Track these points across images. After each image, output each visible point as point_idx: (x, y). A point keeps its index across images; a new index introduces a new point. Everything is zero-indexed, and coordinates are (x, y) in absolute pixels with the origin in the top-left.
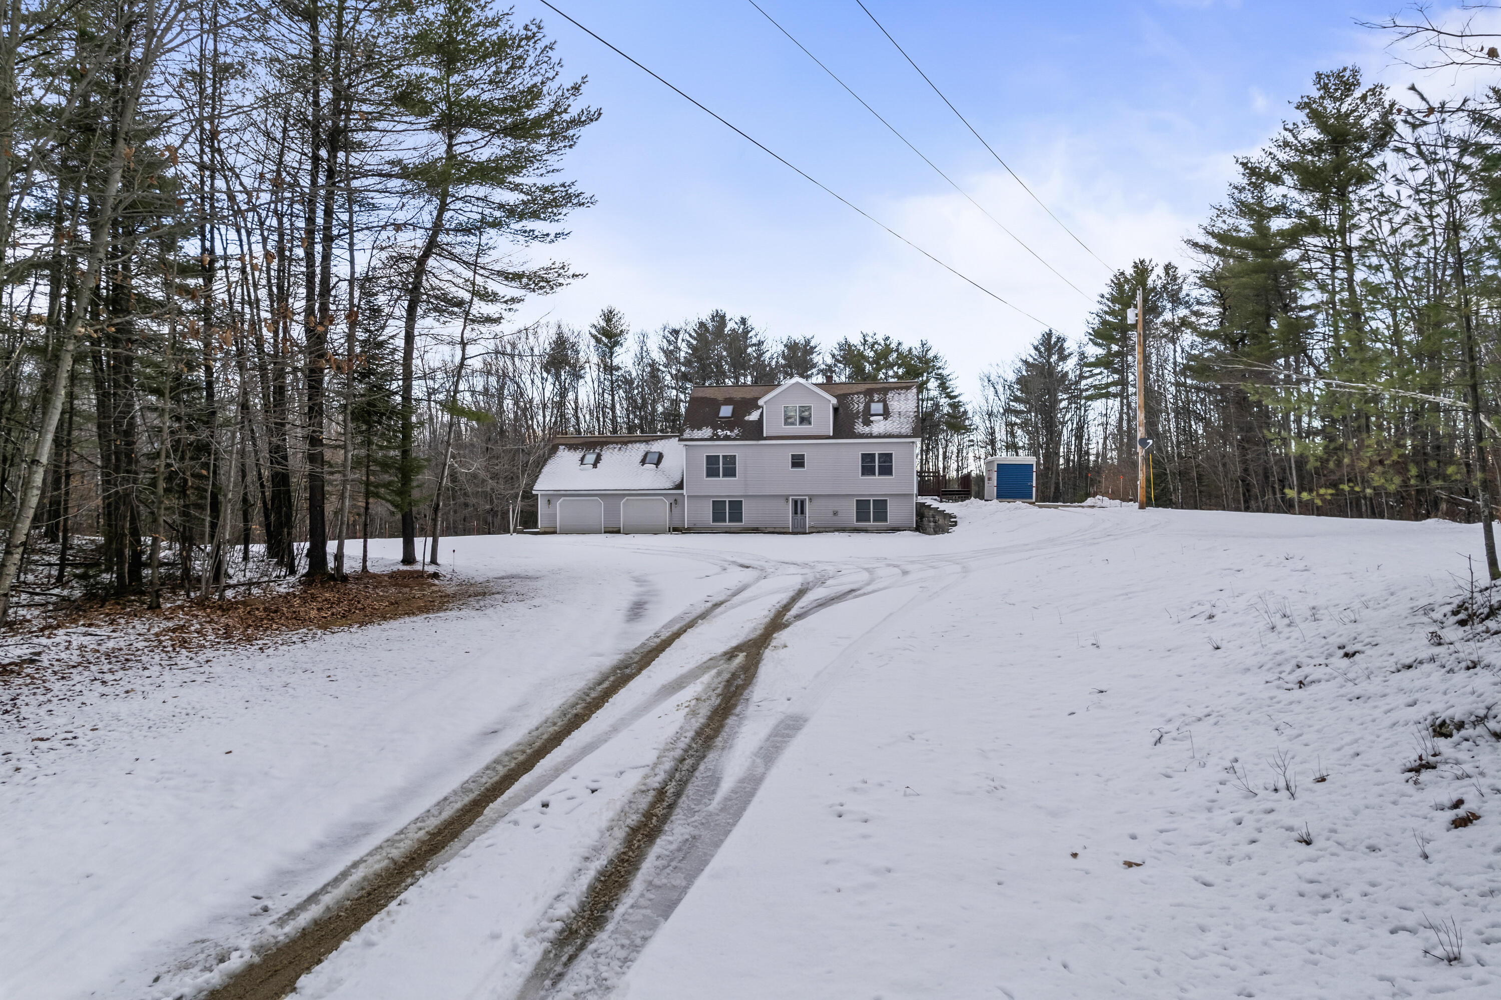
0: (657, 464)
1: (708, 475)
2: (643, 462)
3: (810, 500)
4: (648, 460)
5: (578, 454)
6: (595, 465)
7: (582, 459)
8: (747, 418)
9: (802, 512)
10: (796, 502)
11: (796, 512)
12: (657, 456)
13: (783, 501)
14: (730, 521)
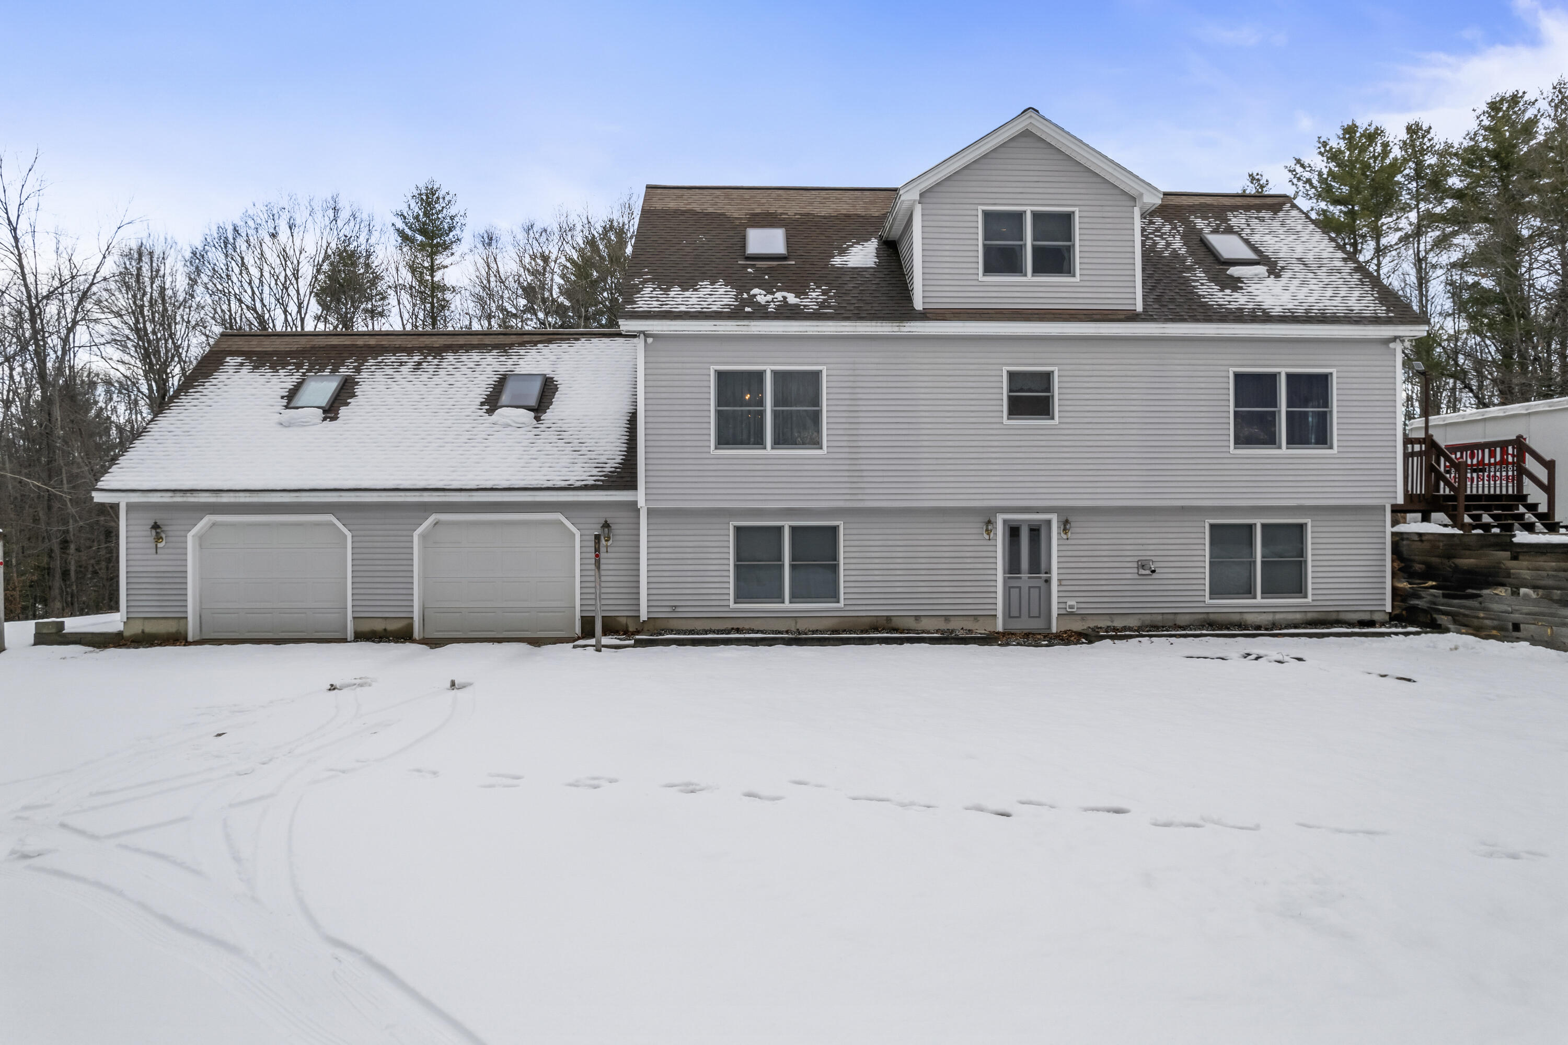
0: (540, 408)
1: (723, 440)
2: (492, 402)
3: (1065, 525)
4: (504, 399)
5: (284, 380)
6: (331, 411)
7: (291, 397)
8: (837, 261)
9: (1035, 567)
10: (1014, 532)
11: (1013, 566)
12: (535, 388)
13: (975, 527)
14: (794, 598)
